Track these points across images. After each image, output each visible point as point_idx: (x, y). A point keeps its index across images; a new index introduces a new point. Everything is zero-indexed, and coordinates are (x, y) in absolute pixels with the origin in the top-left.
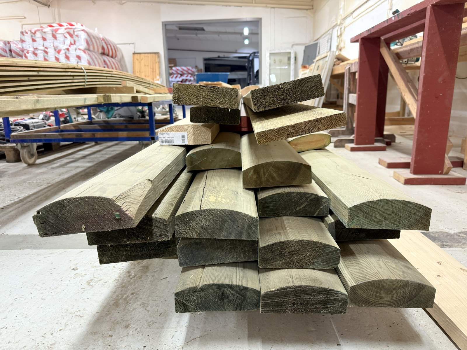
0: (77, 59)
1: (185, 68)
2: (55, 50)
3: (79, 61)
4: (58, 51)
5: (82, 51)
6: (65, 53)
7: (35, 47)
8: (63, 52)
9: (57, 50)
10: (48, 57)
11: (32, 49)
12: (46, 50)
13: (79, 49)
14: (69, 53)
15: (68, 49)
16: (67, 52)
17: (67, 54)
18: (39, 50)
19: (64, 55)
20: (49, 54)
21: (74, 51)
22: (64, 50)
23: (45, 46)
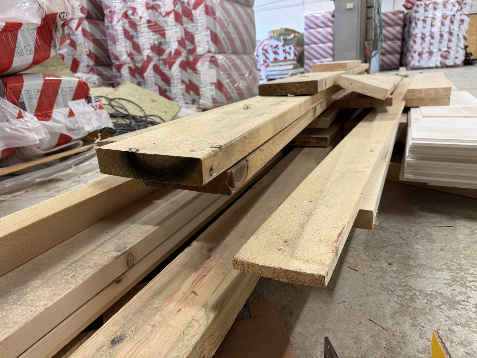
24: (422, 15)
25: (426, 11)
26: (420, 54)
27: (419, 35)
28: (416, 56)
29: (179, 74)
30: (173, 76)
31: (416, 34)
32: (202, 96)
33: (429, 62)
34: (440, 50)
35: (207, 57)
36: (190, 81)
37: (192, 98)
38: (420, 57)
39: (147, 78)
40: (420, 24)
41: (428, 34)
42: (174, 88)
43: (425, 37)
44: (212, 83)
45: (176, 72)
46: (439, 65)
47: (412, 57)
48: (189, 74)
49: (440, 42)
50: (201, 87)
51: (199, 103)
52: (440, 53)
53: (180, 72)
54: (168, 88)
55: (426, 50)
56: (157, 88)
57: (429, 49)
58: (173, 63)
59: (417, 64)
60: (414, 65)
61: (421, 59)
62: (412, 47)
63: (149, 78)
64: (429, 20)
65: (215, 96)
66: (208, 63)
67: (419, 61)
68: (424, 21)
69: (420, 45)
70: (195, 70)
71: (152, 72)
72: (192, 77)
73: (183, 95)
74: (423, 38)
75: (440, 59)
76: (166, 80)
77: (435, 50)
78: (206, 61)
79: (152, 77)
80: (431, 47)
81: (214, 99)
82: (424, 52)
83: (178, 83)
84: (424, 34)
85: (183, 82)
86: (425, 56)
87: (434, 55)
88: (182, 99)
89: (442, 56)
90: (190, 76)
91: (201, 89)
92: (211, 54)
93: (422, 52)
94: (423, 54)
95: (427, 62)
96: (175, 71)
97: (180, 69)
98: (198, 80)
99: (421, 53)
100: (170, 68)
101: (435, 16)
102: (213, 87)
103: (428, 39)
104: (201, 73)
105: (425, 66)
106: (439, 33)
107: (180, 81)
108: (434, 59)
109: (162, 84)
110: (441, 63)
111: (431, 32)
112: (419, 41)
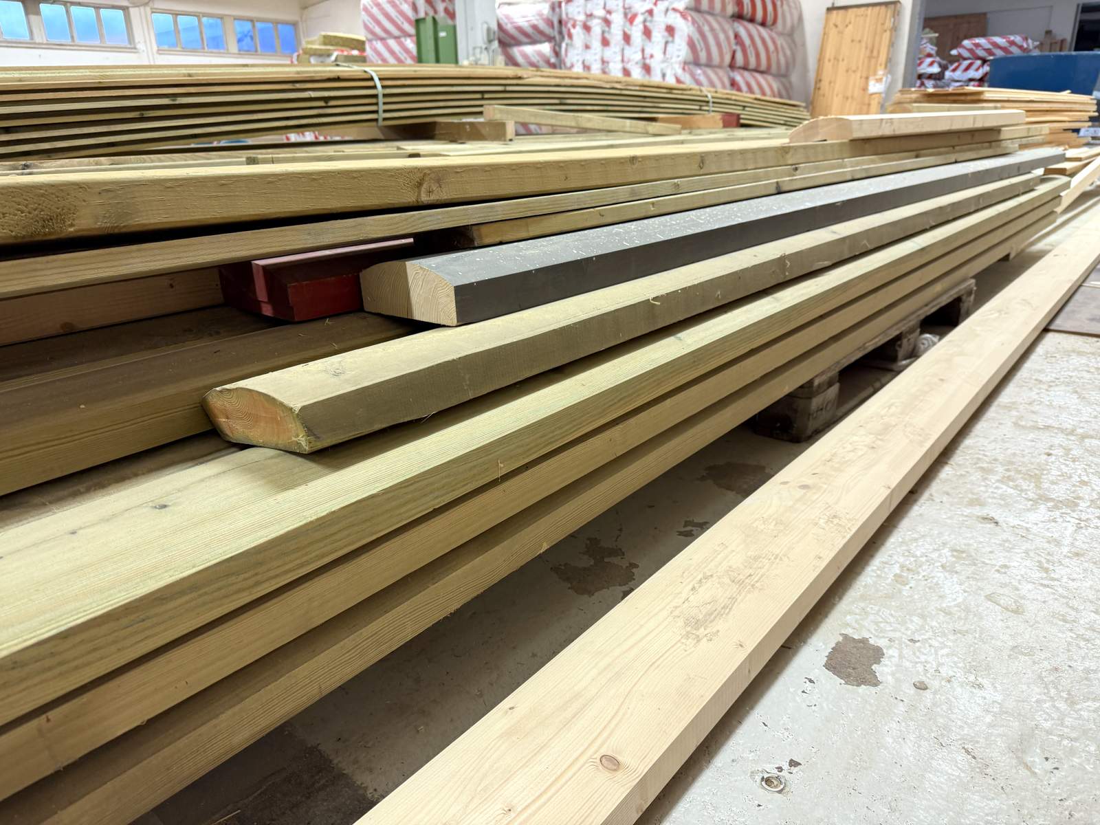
0: (666, 34)
1: (1000, 40)
2: (626, 15)
3: (670, 39)
4: (631, 18)
5: (678, 15)
6: (645, 21)
7: (588, 13)
8: (639, 19)
9: (629, 16)
10: (609, 32)
11: (582, 17)
12: (608, 16)
13: (674, 10)
14: (651, 21)
15: (650, 12)
16: (649, 18)
17: (648, 24)
18: (595, 17)
19: (641, 27)
20: (613, 26)
21: (663, 15)
22: (643, 14)
23: (607, 8)
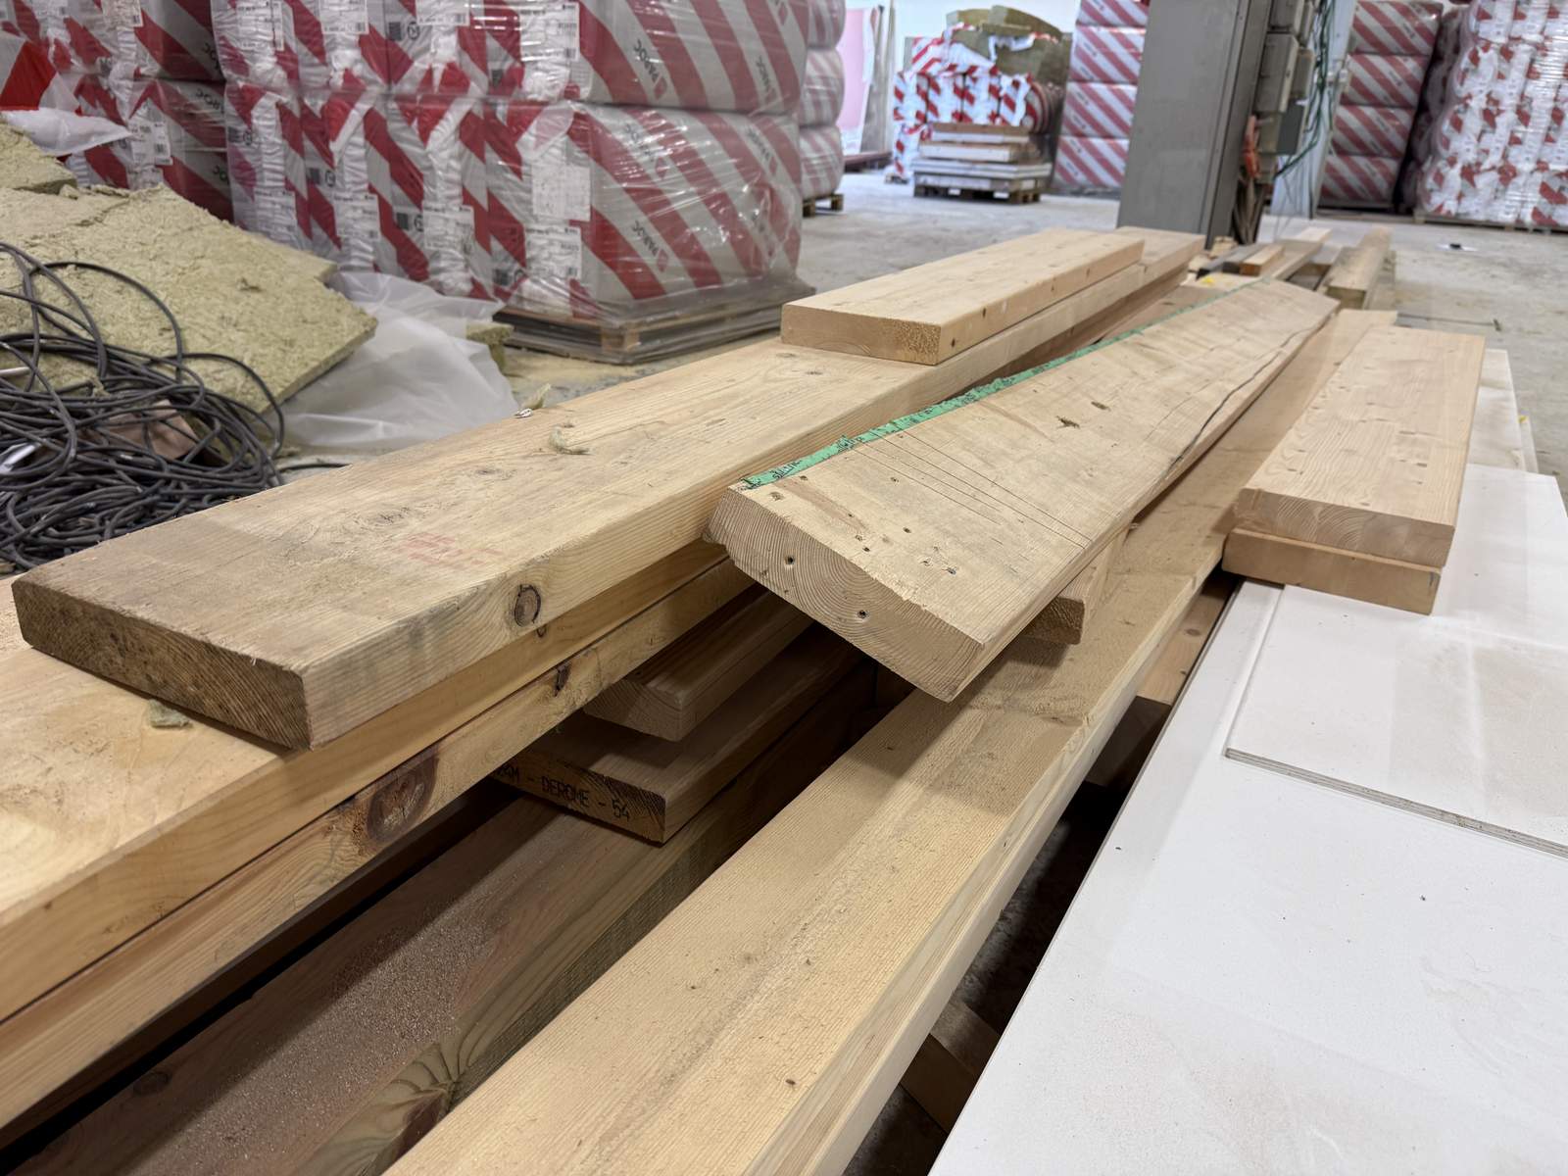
24: (1502, 30)
25: (1518, 16)
26: (1469, 173)
27: (1478, 103)
28: (1454, 175)
29: (454, 163)
30: (431, 168)
31: (1470, 97)
32: (534, 266)
33: (1497, 204)
34: (1541, 166)
35: (560, 112)
36: (491, 197)
37: (496, 266)
38: (1466, 183)
39: (341, 161)
40: (1489, 60)
41: (1509, 102)
42: (433, 213)
43: (1499, 112)
44: (573, 223)
45: (445, 154)
46: (1528, 219)
47: (1440, 179)
48: (491, 170)
49: (1548, 139)
50: (531, 231)
51: (520, 291)
52: (1539, 177)
53: (459, 157)
54: (412, 211)
55: (1495, 159)
56: (373, 205)
57: (1505, 157)
58: (438, 116)
59: (1451, 206)
60: (1440, 207)
61: (1469, 190)
62: (1447, 144)
63: (346, 160)
64: (1526, 52)
65: (579, 276)
66: (561, 139)
67: (1460, 197)
68: (1506, 53)
69: (1474, 139)
70: (514, 160)
71: (360, 140)
72: (501, 183)
73: (466, 250)
74: (1489, 117)
75: (1534, 198)
76: (409, 178)
77: (1525, 166)
78: (555, 130)
79: (357, 160)
80: (1514, 151)
81: (574, 284)
82: (1486, 165)
83: (450, 198)
84: (1497, 103)
85: (467, 198)
86: (1486, 181)
87: (1519, 181)
88: (462, 265)
89: (1545, 190)
90: (494, 181)
91: (530, 237)
92: (576, 107)
93: (1479, 164)
94: (1478, 172)
95: (1489, 204)
96: (442, 150)
97: (458, 147)
98: (521, 201)
99: (1474, 169)
100: (424, 136)
101: (1547, 38)
102: (576, 238)
103: (1506, 120)
104: (534, 172)
105: (1480, 217)
106: (1551, 105)
107: (457, 191)
108: (1513, 195)
109: (391, 190)
110: (1536, 213)
111: (1522, 96)
112: (1473, 122)
